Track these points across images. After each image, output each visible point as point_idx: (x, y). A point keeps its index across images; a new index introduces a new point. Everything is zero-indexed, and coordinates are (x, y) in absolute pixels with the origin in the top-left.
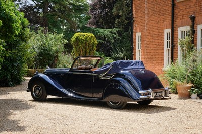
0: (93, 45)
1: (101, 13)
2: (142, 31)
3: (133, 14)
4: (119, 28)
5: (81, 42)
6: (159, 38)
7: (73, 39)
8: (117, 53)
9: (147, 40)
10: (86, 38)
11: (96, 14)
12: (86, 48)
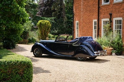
0: (49, 27)
1: (45, 9)
2: (79, 20)
3: (73, 11)
4: (54, 17)
5: (43, 25)
6: (90, 24)
7: (38, 23)
8: (54, 31)
9: (82, 25)
10: (45, 23)
11: (42, 9)
12: (45, 29)
